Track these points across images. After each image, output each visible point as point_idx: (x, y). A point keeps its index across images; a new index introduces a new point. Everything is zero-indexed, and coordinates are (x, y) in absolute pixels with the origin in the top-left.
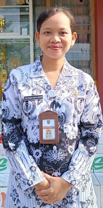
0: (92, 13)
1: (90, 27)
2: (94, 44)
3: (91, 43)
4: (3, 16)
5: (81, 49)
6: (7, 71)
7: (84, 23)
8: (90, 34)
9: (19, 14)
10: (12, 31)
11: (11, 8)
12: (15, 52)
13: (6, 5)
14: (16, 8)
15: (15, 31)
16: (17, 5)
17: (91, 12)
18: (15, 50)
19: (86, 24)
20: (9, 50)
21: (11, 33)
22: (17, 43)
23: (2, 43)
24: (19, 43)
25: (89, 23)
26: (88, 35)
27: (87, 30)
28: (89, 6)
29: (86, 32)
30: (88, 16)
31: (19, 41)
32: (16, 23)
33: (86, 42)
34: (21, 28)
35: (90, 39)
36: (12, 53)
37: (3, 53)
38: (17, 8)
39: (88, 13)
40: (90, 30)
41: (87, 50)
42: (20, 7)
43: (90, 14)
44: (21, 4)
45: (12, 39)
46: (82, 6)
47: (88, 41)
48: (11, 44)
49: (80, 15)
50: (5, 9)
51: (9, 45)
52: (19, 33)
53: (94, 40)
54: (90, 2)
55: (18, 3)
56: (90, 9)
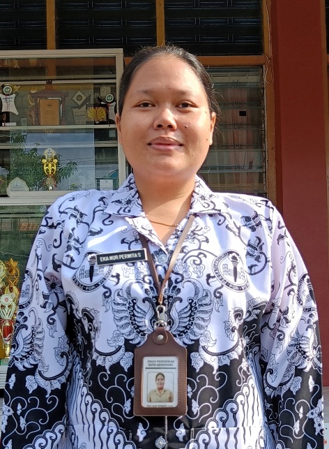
0: (269, 144)
1: (264, 176)
4: (53, 152)
7: (251, 167)
9: (92, 145)
10: (76, 188)
11: (73, 131)
13: (60, 124)
14: (86, 131)
15: (83, 187)
16: (88, 123)
17: (266, 140)
19: (255, 170)
25: (261, 167)
27: (256, 183)
28: (263, 126)
29: (256, 189)
30: (259, 150)
32: (85, 166)
34: (98, 180)
38: (88, 131)
39: (258, 143)
40: (264, 183)
42: (96, 130)
43: (264, 144)
44: (97, 122)
46: (245, 126)
49: (241, 147)
50: (59, 134)
54: (264, 117)
55: (90, 119)
56: (263, 132)
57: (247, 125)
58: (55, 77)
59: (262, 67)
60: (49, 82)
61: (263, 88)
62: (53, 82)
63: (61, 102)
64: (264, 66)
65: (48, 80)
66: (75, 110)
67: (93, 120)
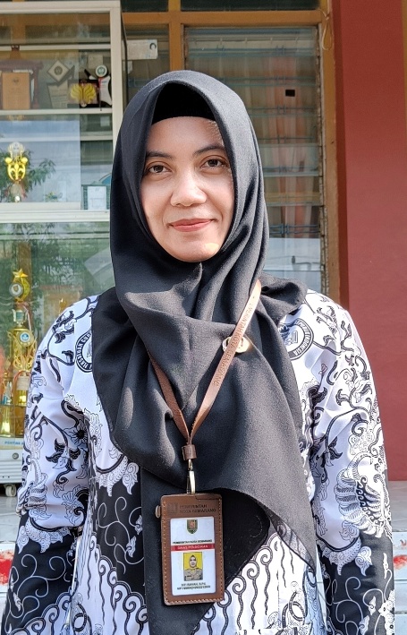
0: (328, 135)
1: (320, 181)
2: (336, 239)
3: (323, 236)
4: (21, 147)
5: (290, 259)
6: (36, 333)
7: (302, 168)
8: (323, 206)
10: (54, 198)
11: (48, 117)
12: (66, 269)
13: (32, 108)
14: (67, 117)
15: (64, 196)
16: (70, 106)
17: (324, 129)
18: (63, 261)
19: (308, 173)
20: (45, 263)
21: (51, 204)
22: (72, 236)
23: (21, 238)
24: (78, 236)
25: (316, 169)
26: (316, 210)
27: (310, 193)
28: (319, 110)
29: (309, 199)
30: (313, 144)
31: (79, 229)
32: (66, 167)
33: (307, 235)
34: (85, 187)
35: (322, 223)
36: (53, 272)
37: (24, 273)
38: (71, 117)
39: (314, 136)
40: (321, 191)
41: (311, 261)
42: (82, 115)
43: (320, 137)
44: (84, 105)
45: (51, 225)
46: (293, 111)
47: (315, 231)
48: (48, 242)
49: (287, 140)
50: (29, 122)
51: (42, 244)
52: (79, 204)
53: (336, 225)
54: (320, 98)
55: (73, 100)
56: (319, 119)
57: (297, 109)
58: (24, 41)
59: (317, 26)
60: (16, 48)
61: (319, 57)
62: (22, 48)
63: (31, 77)
64: (320, 26)
65: (15, 45)
66: (52, 88)
67: (77, 102)
